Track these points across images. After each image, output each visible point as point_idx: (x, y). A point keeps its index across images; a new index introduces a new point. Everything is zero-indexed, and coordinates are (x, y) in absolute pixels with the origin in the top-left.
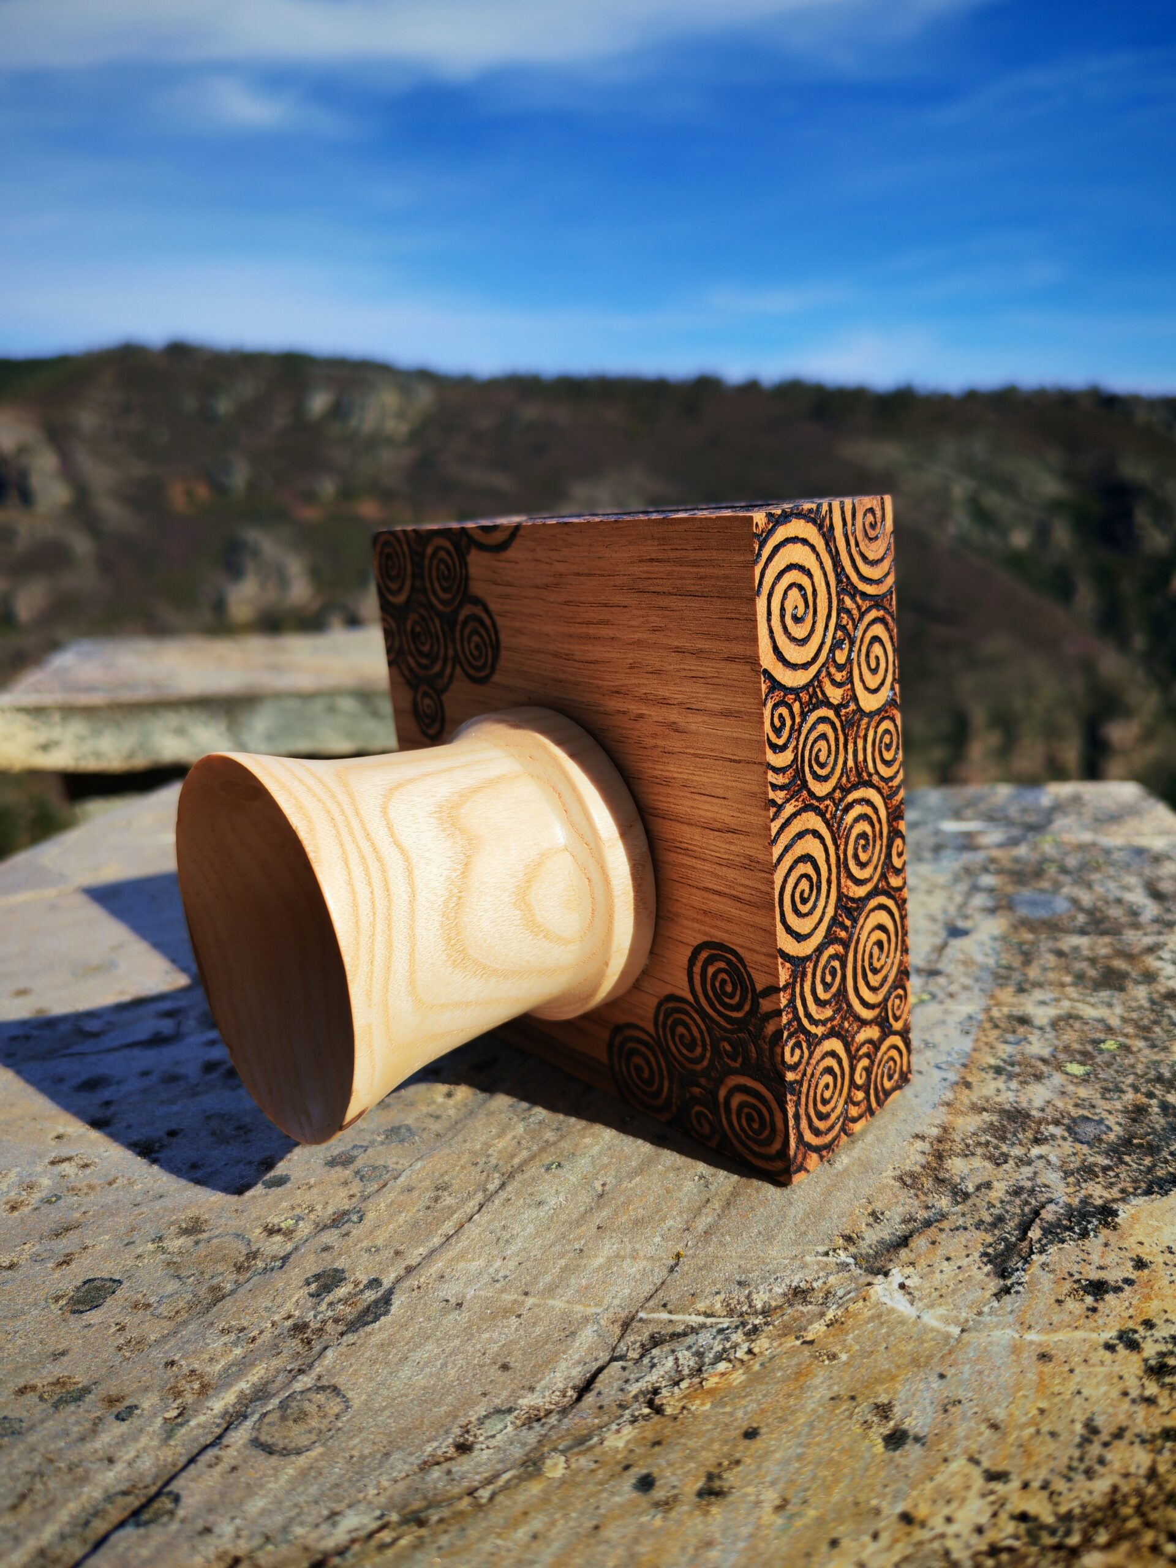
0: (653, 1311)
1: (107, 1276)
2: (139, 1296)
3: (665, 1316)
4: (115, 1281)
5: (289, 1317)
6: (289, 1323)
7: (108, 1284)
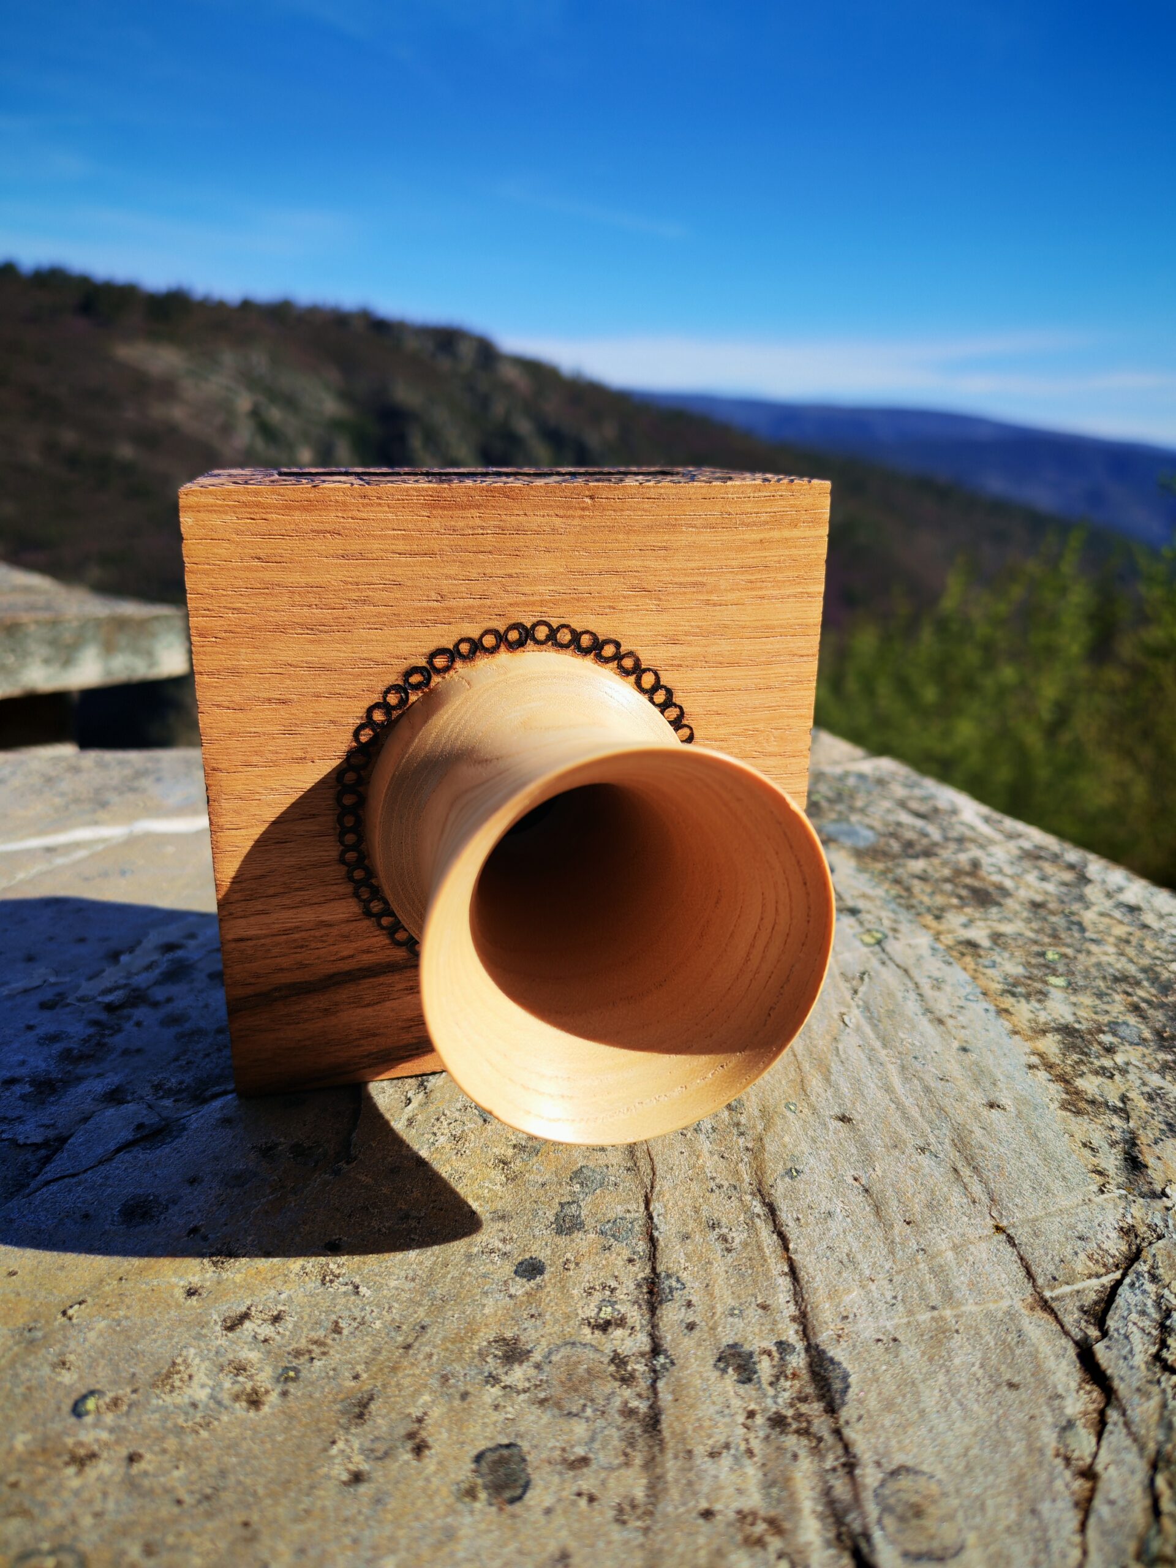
0: (1052, 1289)
1: (490, 1444)
2: (559, 1452)
3: (1067, 1289)
4: (508, 1446)
5: (751, 1414)
6: (759, 1420)
7: (505, 1452)
